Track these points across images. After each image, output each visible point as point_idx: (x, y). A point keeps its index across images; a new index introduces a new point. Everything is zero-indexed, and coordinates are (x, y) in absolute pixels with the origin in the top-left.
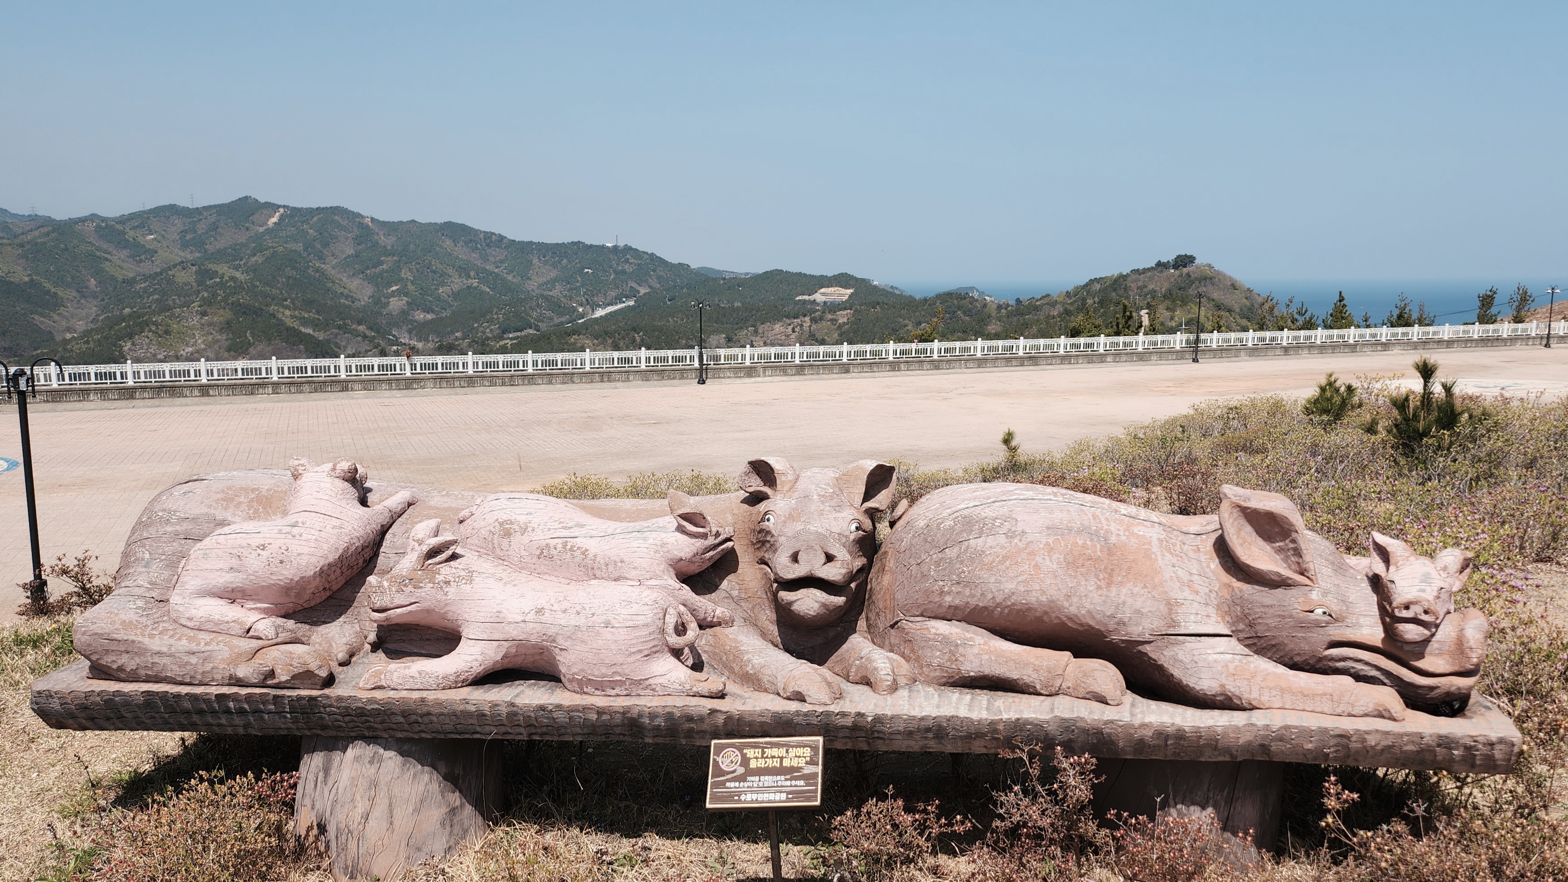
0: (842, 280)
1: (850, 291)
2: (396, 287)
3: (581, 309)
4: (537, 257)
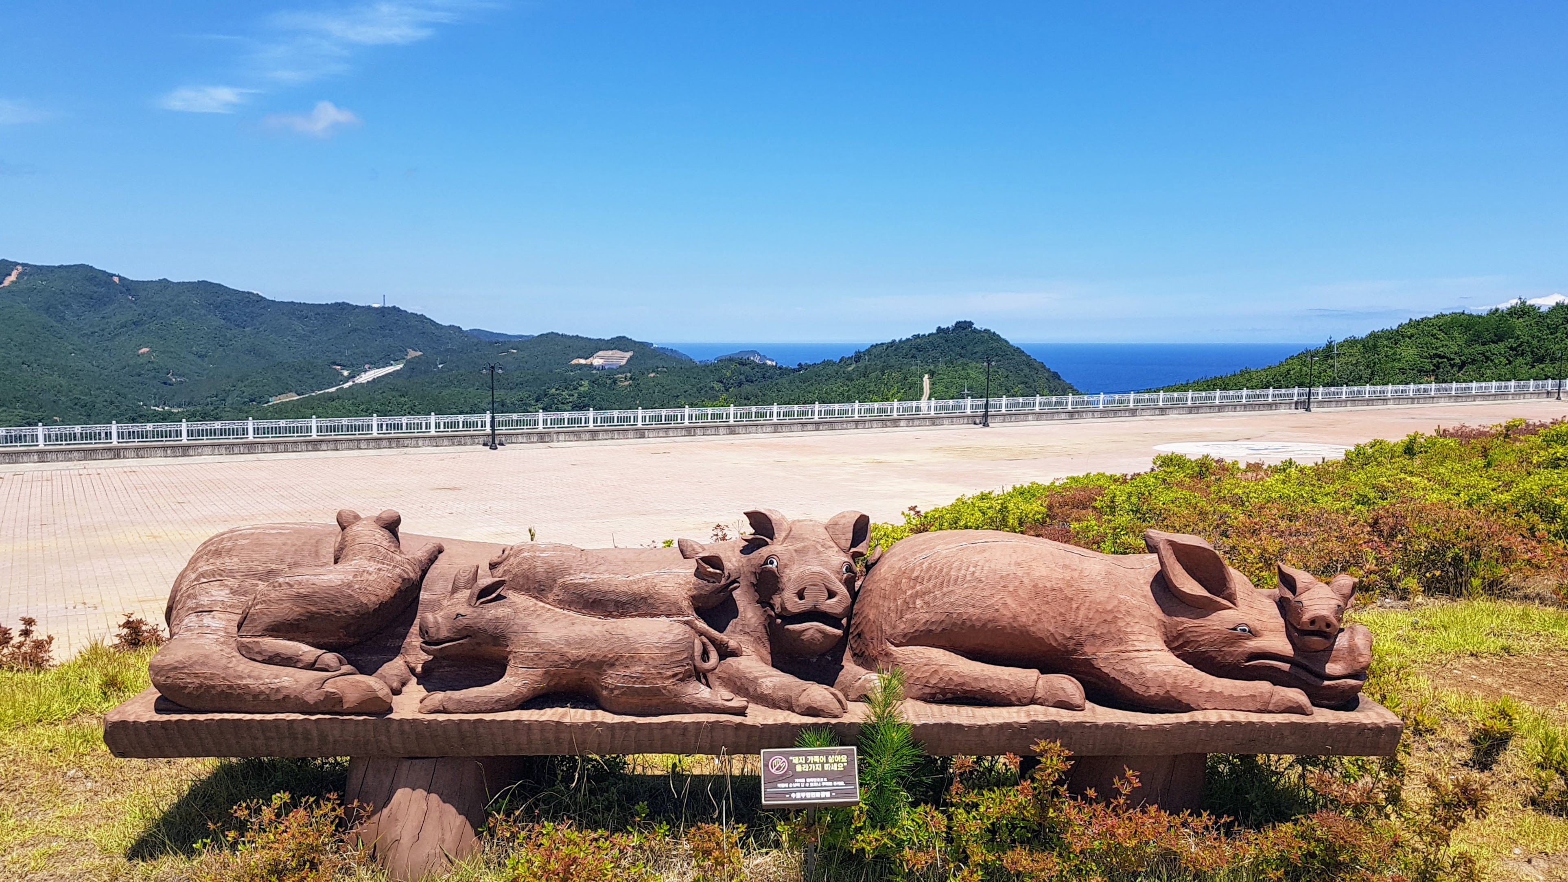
0: (620, 343)
1: (629, 354)
2: (147, 350)
3: (346, 373)
4: (299, 318)
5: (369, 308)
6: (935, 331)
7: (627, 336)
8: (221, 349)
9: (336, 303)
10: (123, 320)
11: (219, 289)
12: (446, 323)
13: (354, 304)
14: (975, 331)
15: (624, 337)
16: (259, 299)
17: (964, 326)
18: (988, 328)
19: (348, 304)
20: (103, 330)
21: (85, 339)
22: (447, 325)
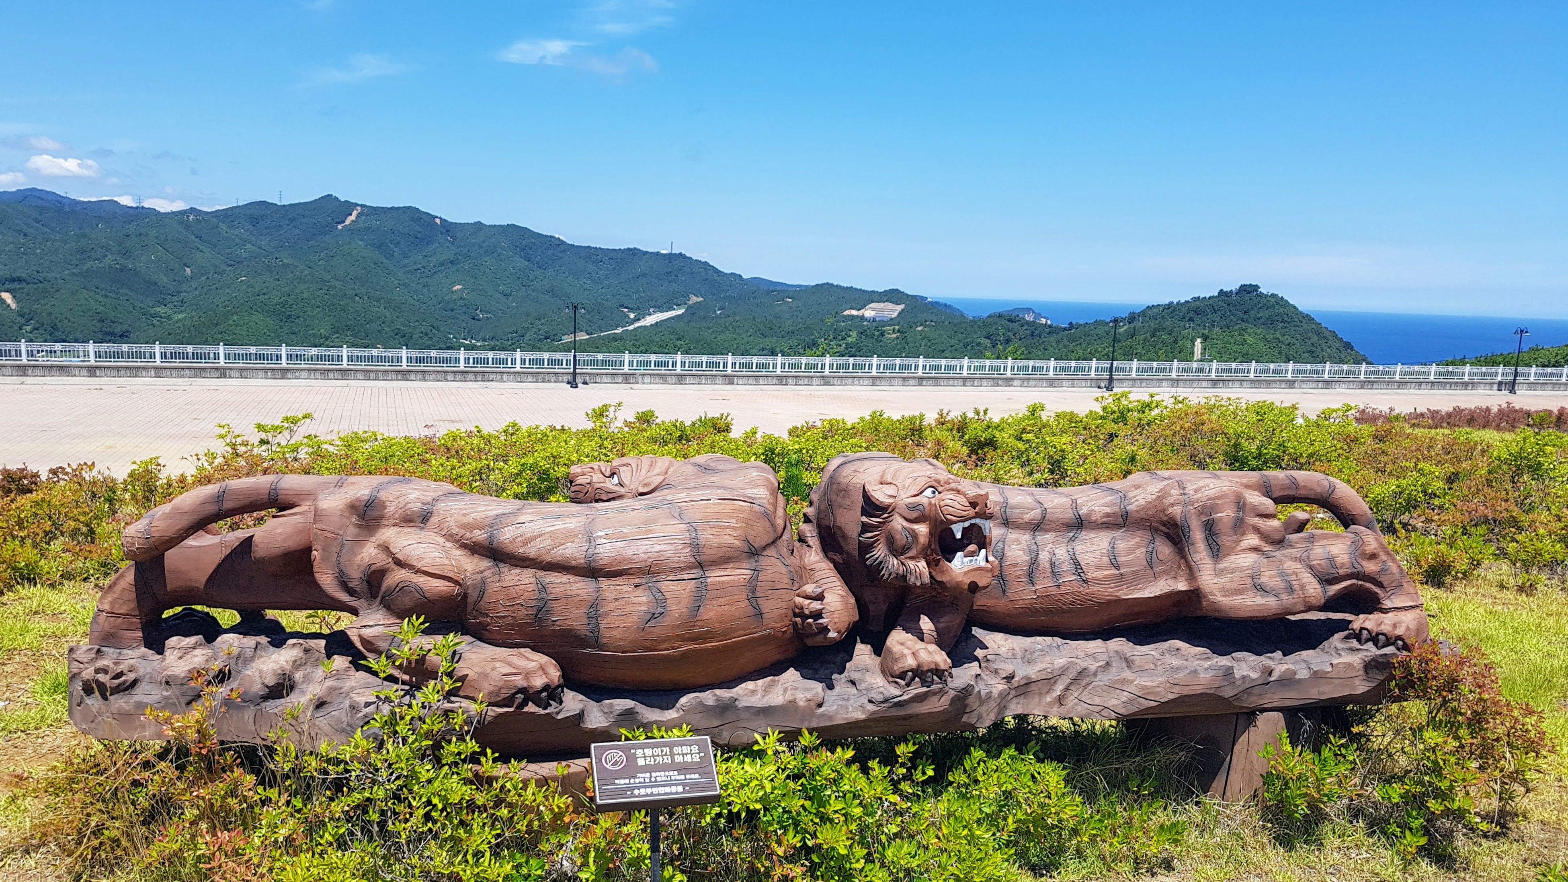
0: (893, 296)
1: (901, 307)
2: (459, 287)
3: (632, 316)
4: (594, 262)
5: (658, 254)
6: (1216, 294)
7: (900, 289)
8: (524, 288)
9: (628, 249)
10: (442, 258)
11: (524, 232)
12: (727, 271)
13: (645, 250)
14: (1261, 295)
15: (897, 290)
16: (561, 243)
17: (1248, 290)
18: (1275, 293)
19: (639, 250)
20: (424, 268)
21: (409, 276)
22: (729, 272)
